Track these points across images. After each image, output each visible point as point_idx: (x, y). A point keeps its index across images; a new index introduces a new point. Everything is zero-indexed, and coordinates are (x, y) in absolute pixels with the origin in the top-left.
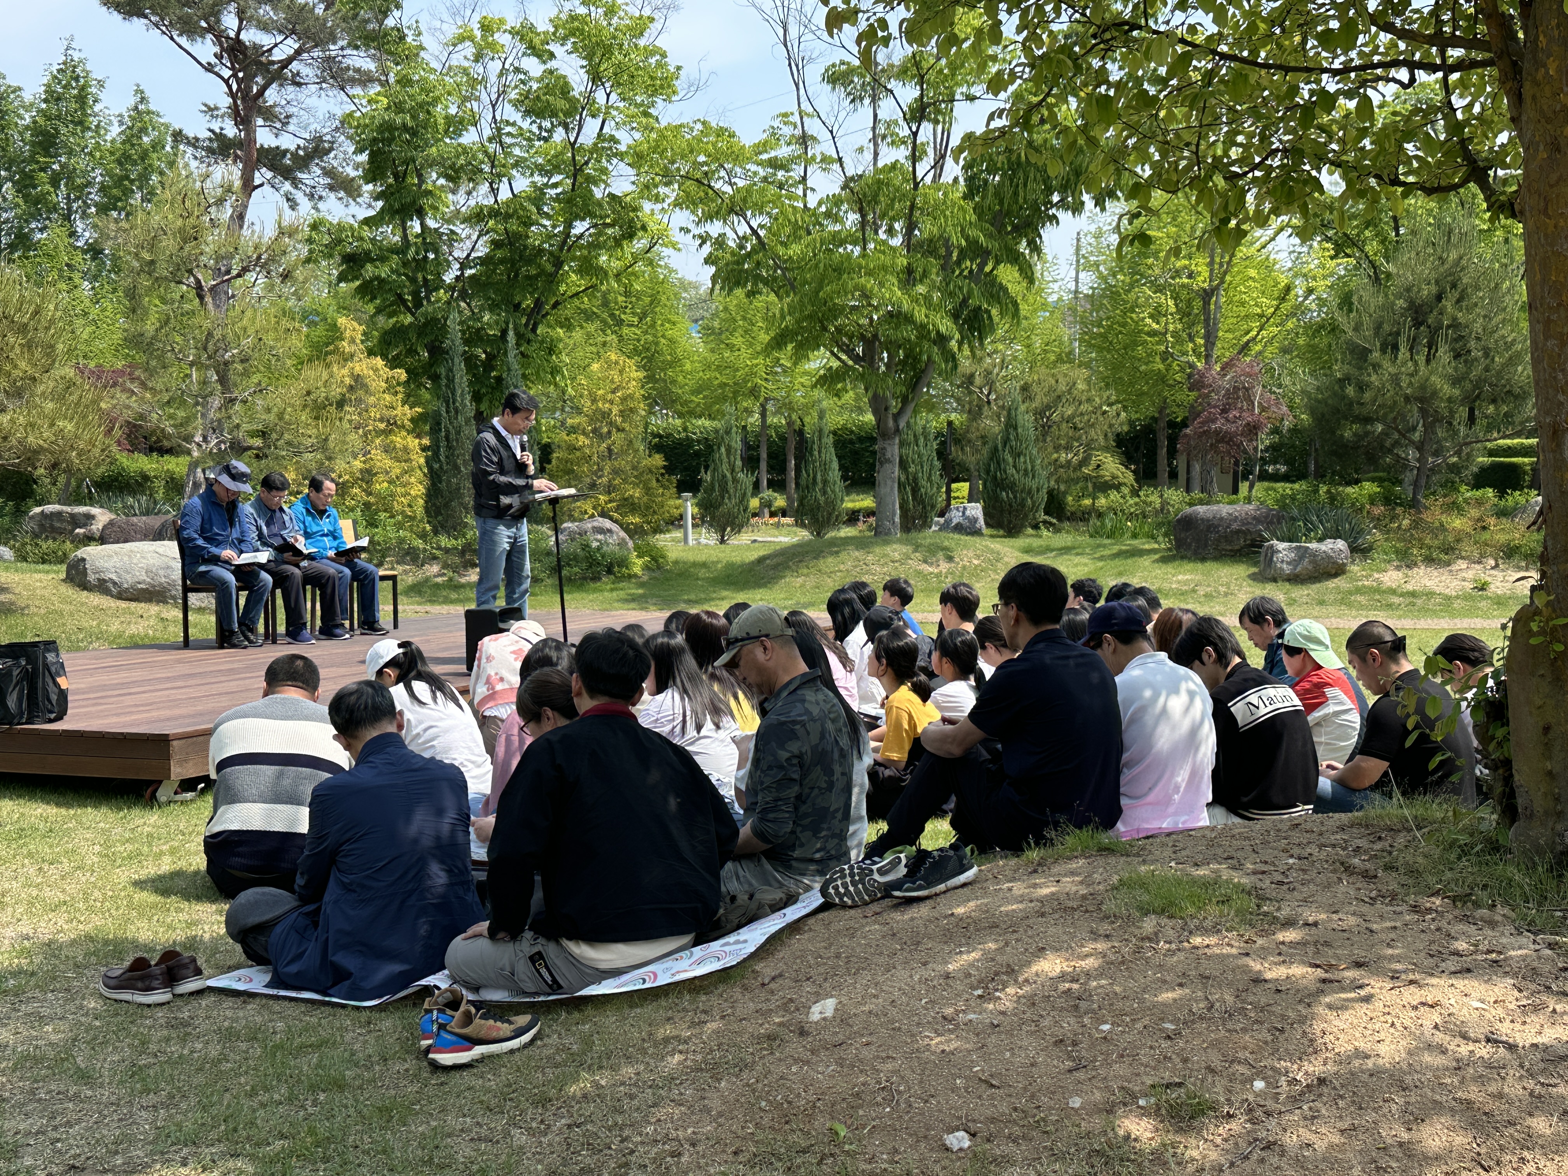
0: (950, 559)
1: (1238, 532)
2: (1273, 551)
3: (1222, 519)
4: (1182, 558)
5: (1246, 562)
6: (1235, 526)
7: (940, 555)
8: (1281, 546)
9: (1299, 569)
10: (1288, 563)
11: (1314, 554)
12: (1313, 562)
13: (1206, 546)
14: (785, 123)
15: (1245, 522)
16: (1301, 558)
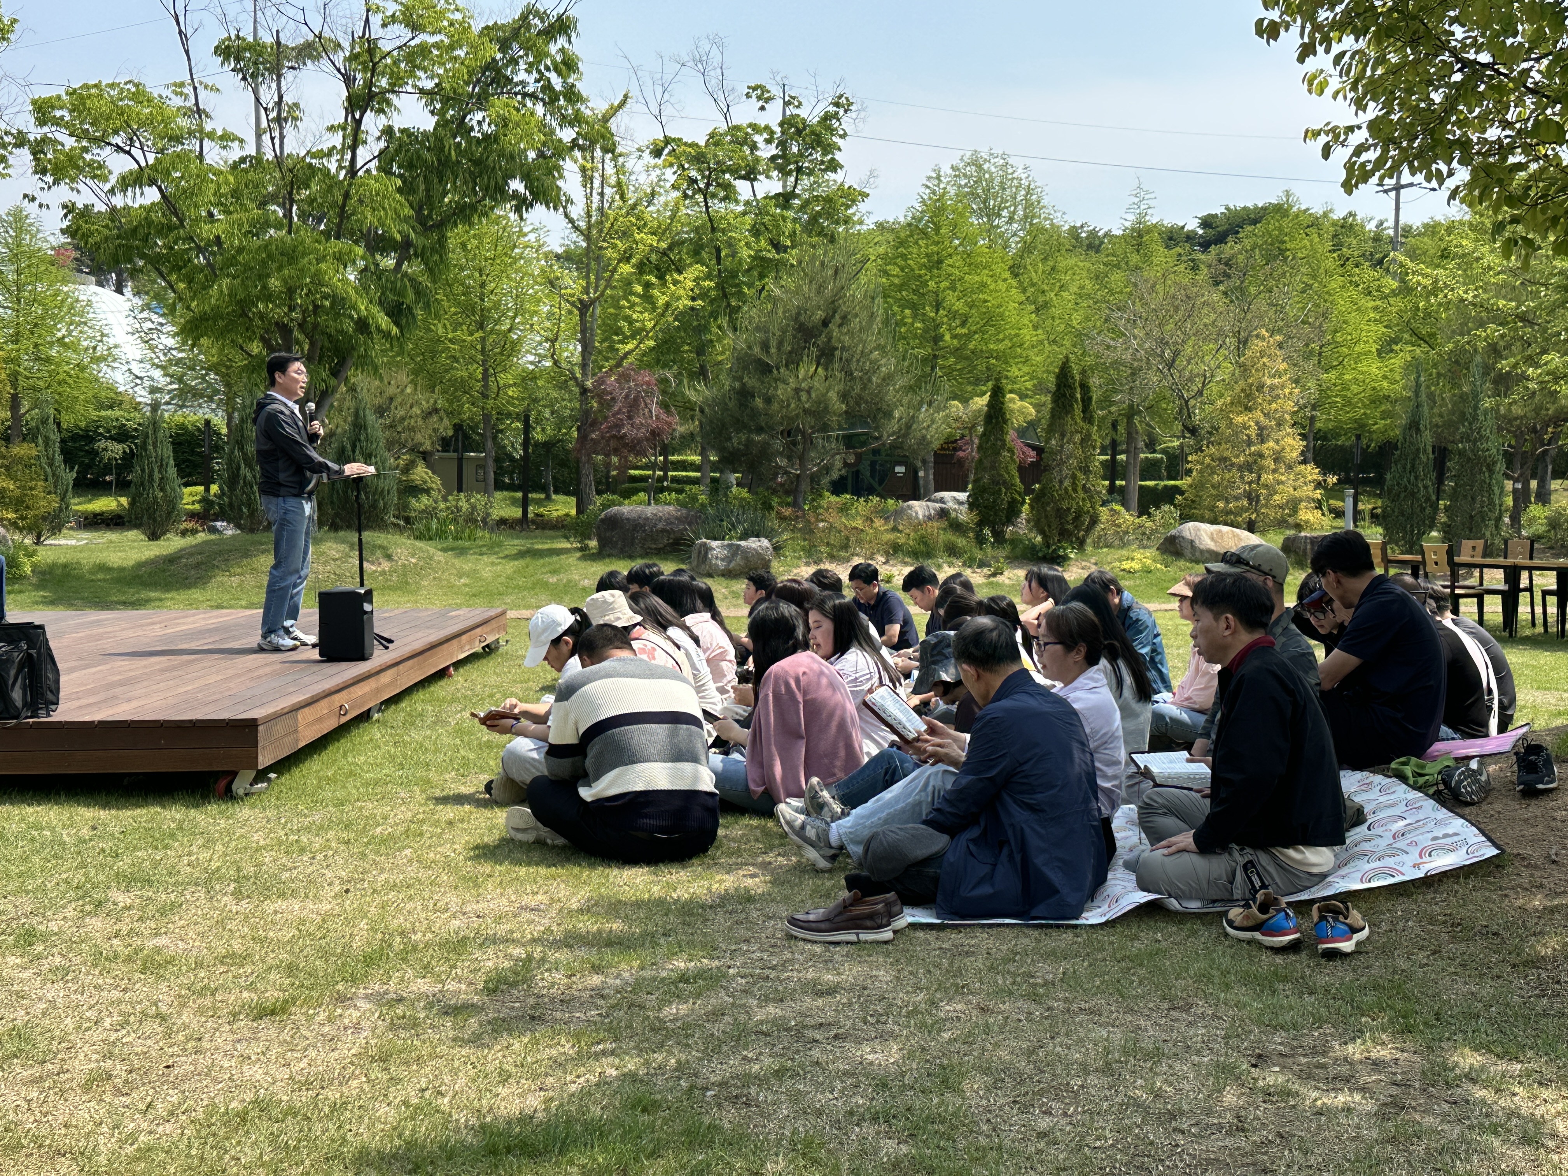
0: (389, 557)
1: (663, 531)
2: (707, 549)
3: (647, 519)
4: (610, 556)
5: (672, 560)
6: (660, 526)
7: (378, 553)
8: (715, 544)
9: (732, 565)
10: (722, 560)
11: (745, 551)
12: (746, 558)
13: (632, 544)
14: (176, 94)
15: (668, 521)
16: (734, 555)
